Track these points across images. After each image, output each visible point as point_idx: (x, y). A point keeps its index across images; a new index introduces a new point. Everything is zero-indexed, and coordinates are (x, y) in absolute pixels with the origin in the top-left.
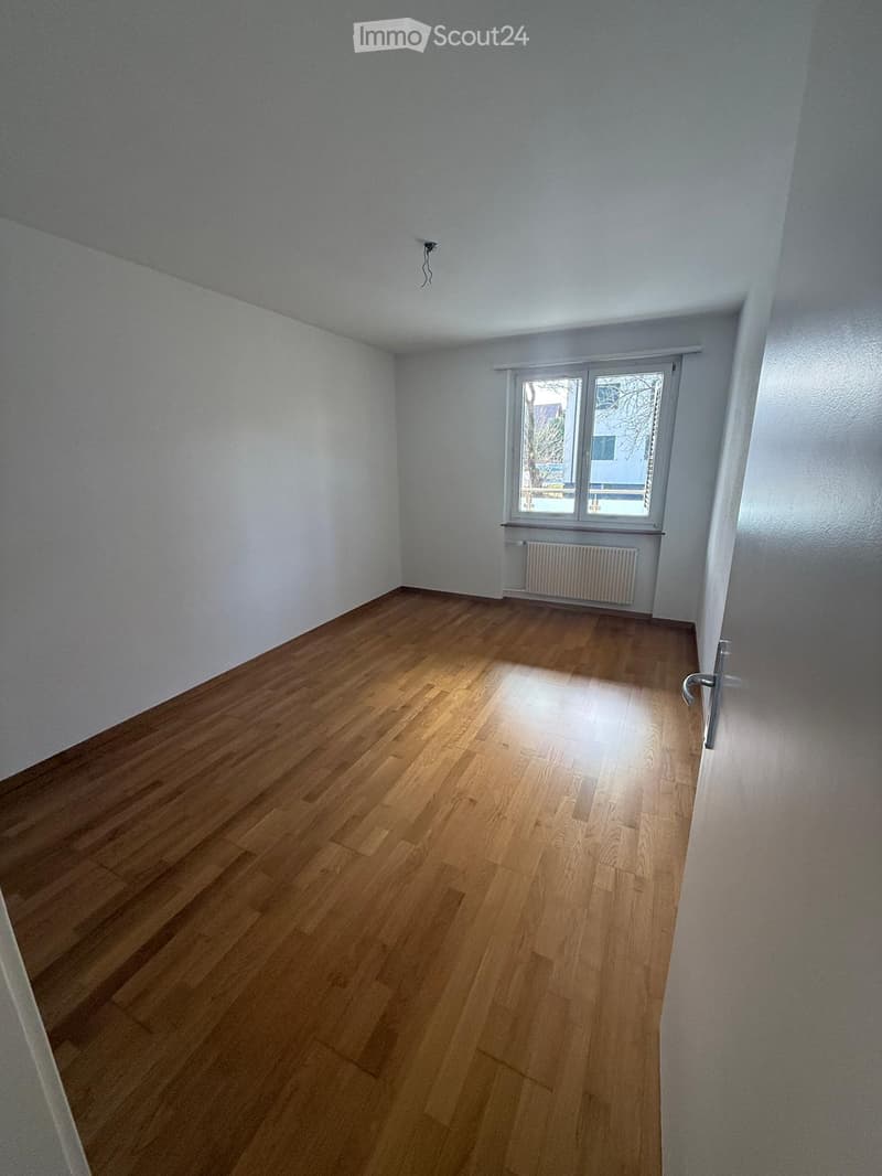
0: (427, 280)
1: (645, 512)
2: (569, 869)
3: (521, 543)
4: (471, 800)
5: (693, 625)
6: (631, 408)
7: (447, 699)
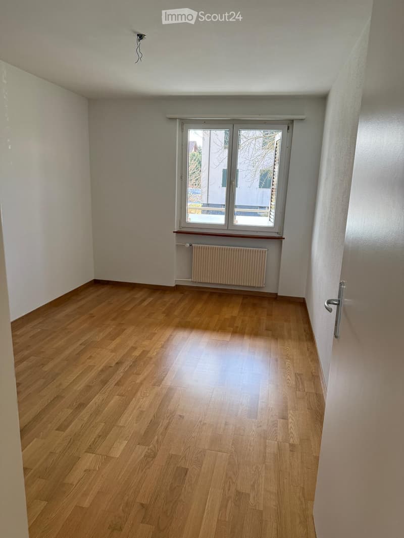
0: (140, 58)
1: (271, 224)
2: (250, 445)
3: (188, 245)
4: (180, 416)
5: (304, 299)
6: (251, 150)
7: (149, 355)
